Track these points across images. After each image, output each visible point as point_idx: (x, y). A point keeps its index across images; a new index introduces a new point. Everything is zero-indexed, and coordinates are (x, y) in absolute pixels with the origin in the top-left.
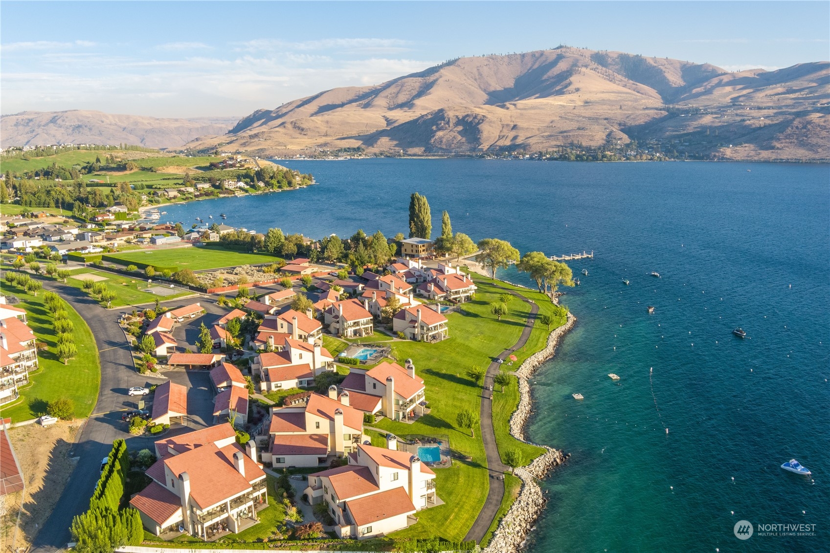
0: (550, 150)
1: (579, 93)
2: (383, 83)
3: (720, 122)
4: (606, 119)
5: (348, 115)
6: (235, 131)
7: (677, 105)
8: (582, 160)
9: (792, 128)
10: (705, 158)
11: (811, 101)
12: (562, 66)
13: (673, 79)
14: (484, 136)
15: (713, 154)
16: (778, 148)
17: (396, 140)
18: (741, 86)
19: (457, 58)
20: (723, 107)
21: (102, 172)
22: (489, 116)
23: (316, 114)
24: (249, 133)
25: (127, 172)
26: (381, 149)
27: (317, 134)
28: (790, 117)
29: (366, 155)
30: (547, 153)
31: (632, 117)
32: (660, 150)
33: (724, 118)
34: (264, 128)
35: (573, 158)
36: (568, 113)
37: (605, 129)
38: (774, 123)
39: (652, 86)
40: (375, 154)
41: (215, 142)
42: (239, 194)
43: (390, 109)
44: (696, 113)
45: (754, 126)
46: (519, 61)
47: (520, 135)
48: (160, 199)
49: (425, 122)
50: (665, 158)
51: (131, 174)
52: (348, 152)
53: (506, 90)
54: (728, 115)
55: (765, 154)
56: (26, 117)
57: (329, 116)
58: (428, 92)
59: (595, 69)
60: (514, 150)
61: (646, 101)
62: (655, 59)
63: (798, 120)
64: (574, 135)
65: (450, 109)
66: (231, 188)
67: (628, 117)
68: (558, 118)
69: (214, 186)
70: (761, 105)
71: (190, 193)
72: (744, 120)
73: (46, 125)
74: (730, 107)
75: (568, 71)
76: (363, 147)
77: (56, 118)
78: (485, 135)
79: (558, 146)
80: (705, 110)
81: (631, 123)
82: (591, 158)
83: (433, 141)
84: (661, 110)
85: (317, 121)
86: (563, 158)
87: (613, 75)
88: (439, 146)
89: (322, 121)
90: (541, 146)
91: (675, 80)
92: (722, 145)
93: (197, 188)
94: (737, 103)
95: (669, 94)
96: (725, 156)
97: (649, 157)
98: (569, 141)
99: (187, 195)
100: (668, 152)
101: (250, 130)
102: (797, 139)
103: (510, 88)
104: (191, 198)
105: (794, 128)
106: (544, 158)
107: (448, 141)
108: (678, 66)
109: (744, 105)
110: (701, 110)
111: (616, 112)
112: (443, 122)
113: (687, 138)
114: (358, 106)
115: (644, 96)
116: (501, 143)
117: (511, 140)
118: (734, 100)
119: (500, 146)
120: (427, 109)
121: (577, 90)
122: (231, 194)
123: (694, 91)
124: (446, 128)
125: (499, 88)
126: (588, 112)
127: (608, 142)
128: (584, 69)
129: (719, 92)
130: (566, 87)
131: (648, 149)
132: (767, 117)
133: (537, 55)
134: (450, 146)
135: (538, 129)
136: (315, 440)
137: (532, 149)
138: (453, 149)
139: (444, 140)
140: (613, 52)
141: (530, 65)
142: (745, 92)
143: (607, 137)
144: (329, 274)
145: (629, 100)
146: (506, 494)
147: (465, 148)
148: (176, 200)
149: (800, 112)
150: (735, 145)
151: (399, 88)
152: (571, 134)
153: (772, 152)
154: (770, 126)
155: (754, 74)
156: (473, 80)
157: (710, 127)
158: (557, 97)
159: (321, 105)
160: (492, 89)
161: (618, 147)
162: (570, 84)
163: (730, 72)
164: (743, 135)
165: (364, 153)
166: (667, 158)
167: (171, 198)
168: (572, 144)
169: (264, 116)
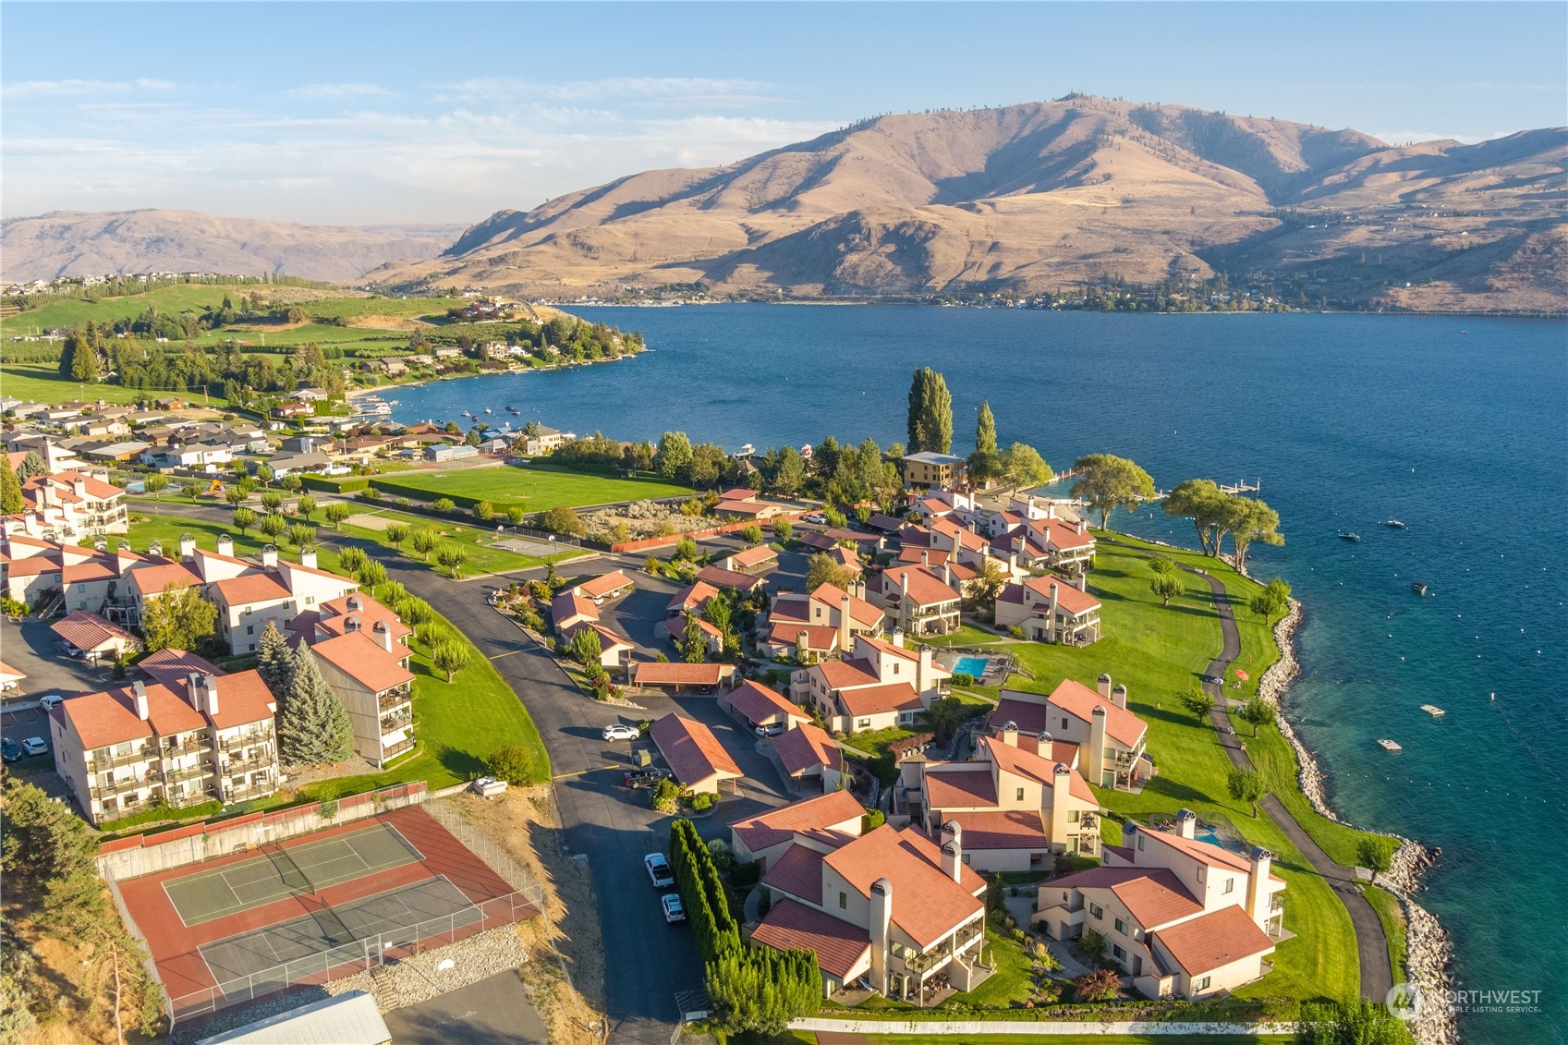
0: (1064, 290)
1: (1112, 184)
2: (737, 163)
3: (1383, 240)
4: (1166, 232)
5: (675, 222)
6: (458, 250)
7: (1300, 206)
8: (1129, 310)
9: (1525, 253)
10: (1360, 307)
11: (1554, 201)
12: (1077, 132)
13: (1285, 158)
14: (937, 262)
15: (1375, 299)
16: (1498, 290)
17: (768, 269)
18: (1417, 173)
19: (877, 115)
20: (1389, 212)
21: (241, 325)
22: (945, 225)
23: (611, 219)
24: (484, 254)
25: (291, 326)
26: (741, 287)
27: (618, 258)
28: (1520, 231)
29: (712, 297)
30: (1059, 295)
31: (1214, 229)
32: (1273, 290)
33: (1390, 233)
34: (513, 246)
35: (1110, 304)
36: (1094, 220)
37: (1166, 251)
38: (1486, 242)
39: (1247, 171)
40: (730, 296)
41: (422, 271)
42: (517, 369)
43: (753, 211)
44: (1337, 223)
45: (1450, 248)
46: (994, 122)
47: (1005, 261)
48: (376, 376)
49: (823, 236)
50: (1284, 308)
51: (297, 330)
52: (679, 291)
53: (971, 176)
54: (1398, 227)
55: (1474, 301)
56: (58, 221)
57: (637, 224)
58: (824, 179)
59: (1138, 139)
60: (995, 291)
61: (1238, 199)
62: (1249, 120)
63: (1535, 236)
64: (1108, 263)
65: (871, 211)
66: (500, 356)
67: (1207, 229)
68: (1076, 231)
69: (467, 353)
70: (1460, 208)
71: (427, 367)
72: (1430, 237)
73: (98, 236)
74: (1402, 211)
75: (1088, 142)
76: (706, 281)
77: (116, 224)
78: (939, 260)
79: (1079, 283)
80: (1353, 217)
81: (1212, 240)
82: (1145, 305)
83: (839, 272)
84: (1268, 216)
85: (616, 232)
86: (1093, 305)
87: (1173, 150)
88: (852, 282)
89: (626, 234)
90: (1046, 282)
91: (1289, 160)
92: (1391, 284)
93: (437, 357)
94: (1413, 205)
95: (1278, 187)
96: (1398, 304)
97: (1255, 305)
98: (1100, 273)
99: (422, 370)
100: (1289, 295)
101: (487, 249)
102: (1533, 272)
103: (978, 173)
104: (431, 376)
105: (1528, 252)
106: (1055, 305)
107: (868, 271)
108: (1294, 133)
109: (1428, 208)
110: (1345, 216)
111: (1184, 219)
112: (858, 236)
113: (1323, 268)
114: (691, 205)
115: (1232, 190)
116: (970, 276)
117: (989, 272)
118: (1408, 198)
119: (967, 283)
120: (823, 212)
121: (1108, 177)
122: (502, 369)
123: (1327, 181)
124: (864, 247)
125: (957, 173)
126: (1132, 220)
127: (1173, 275)
128: (1118, 139)
129: (1376, 184)
130: (1086, 171)
131: (1250, 289)
132: (1473, 231)
133: (1028, 111)
134: (873, 282)
135: (1040, 251)
136: (1018, 821)
137: (1029, 289)
138: (878, 286)
139: (861, 270)
140: (1171, 107)
141: (1014, 130)
142: (1425, 183)
143: (1170, 265)
144: (801, 518)
145: (1207, 198)
146: (1383, 918)
147: (902, 284)
148: (404, 378)
149: (1536, 221)
150: (1416, 283)
151: (767, 173)
152: (1102, 260)
153: (1487, 297)
154: (1481, 247)
155: (1440, 150)
156: (908, 158)
157: (1366, 249)
158: (1070, 191)
159: (621, 203)
160: (944, 174)
161: (1193, 286)
162: (1093, 165)
163: (1392, 145)
164: (1430, 265)
165: (709, 293)
166: (1288, 307)
167: (394, 376)
168: (1105, 280)
169: (512, 223)
